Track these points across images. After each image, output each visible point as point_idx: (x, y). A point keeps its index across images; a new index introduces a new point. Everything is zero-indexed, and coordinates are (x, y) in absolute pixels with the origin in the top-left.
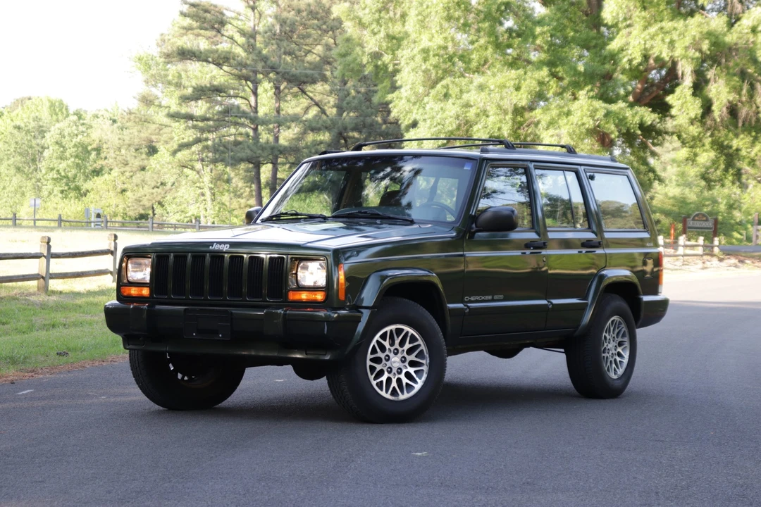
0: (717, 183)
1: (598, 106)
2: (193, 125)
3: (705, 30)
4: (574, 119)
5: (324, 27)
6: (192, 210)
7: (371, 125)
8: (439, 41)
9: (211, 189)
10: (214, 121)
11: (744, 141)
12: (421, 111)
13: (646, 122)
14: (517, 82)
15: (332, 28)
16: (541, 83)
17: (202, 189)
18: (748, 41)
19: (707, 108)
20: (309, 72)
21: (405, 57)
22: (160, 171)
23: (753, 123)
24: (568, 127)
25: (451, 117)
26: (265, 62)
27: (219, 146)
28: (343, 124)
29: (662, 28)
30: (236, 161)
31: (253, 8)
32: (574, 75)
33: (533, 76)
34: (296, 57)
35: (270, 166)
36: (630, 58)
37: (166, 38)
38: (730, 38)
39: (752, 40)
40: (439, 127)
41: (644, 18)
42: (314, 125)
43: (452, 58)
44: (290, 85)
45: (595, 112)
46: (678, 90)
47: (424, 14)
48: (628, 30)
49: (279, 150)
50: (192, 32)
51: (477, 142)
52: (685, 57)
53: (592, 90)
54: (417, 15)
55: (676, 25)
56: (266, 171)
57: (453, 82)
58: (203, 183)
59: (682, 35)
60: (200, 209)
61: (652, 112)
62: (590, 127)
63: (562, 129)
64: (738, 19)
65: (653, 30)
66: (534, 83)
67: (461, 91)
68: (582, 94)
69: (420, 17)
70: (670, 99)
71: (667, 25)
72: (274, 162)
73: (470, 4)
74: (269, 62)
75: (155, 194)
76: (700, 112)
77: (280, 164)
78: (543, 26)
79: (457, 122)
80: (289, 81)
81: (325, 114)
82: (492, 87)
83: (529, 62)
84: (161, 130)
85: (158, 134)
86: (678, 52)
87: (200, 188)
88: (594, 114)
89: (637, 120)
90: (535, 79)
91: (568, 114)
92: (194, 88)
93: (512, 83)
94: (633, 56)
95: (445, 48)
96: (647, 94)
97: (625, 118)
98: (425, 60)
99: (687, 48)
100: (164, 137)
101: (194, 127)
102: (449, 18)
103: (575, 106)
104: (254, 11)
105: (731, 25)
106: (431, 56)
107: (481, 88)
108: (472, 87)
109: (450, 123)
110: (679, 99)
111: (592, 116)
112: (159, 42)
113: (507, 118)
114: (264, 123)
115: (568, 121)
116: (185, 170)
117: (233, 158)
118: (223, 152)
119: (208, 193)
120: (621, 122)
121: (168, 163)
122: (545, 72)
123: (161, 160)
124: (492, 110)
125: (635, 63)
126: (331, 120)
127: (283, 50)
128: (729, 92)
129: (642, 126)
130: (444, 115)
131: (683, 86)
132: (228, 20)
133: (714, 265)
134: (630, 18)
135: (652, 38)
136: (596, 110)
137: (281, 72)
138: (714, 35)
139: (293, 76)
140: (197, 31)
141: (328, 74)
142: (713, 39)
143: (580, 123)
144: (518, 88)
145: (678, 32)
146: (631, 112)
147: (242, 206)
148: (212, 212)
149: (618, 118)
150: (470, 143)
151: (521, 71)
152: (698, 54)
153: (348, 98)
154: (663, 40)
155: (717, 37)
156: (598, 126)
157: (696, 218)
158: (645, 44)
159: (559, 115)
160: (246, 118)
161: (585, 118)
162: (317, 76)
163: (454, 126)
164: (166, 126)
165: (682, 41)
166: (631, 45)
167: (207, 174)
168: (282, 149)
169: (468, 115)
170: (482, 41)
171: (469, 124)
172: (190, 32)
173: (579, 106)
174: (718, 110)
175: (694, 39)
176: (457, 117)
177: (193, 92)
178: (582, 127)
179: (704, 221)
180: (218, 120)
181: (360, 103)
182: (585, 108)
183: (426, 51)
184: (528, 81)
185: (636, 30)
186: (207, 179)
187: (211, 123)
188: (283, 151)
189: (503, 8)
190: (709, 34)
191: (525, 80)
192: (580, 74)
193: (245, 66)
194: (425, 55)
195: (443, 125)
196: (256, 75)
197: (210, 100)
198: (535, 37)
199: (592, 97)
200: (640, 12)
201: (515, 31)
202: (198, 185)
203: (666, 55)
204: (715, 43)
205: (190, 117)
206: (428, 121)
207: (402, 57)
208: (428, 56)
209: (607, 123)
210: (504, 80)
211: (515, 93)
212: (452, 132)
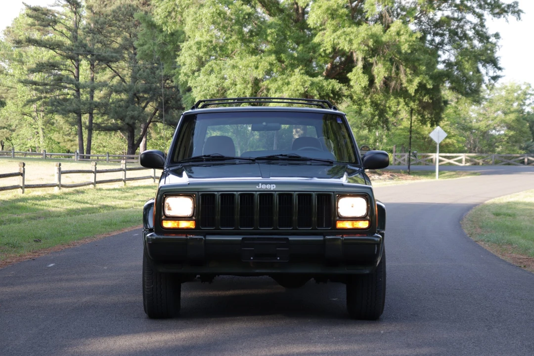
0: (374, 127)
1: (306, 79)
2: (35, 88)
3: (370, 33)
4: (292, 87)
5: (123, 26)
6: (30, 143)
7: (155, 89)
8: (206, 37)
9: (43, 129)
10: (50, 85)
11: (393, 101)
12: (193, 81)
13: (336, 89)
14: (256, 64)
15: (128, 27)
16: (271, 64)
17: (37, 129)
18: (395, 40)
19: (372, 81)
20: (114, 55)
21: (185, 47)
22: (8, 117)
23: (399, 90)
24: (288, 92)
25: (213, 85)
26: (85, 48)
27: (55, 102)
28: (137, 88)
29: (344, 32)
30: (66, 111)
31: (75, 13)
32: (292, 59)
33: (266, 60)
34: (105, 44)
35: (88, 115)
36: (325, 49)
37: (11, 29)
38: (385, 38)
39: (398, 40)
40: (206, 91)
41: (333, 25)
42: (118, 89)
43: (215, 48)
44: (101, 63)
45: (305, 83)
46: (354, 70)
47: (197, 19)
48: (322, 32)
49: (95, 105)
50: (34, 27)
51: (230, 101)
52: (359, 49)
53: (302, 69)
54: (193, 20)
55: (352, 30)
56: (85, 118)
57: (216, 63)
58: (38, 125)
59: (356, 36)
60: (36, 142)
61: (339, 82)
62: (302, 92)
63: (284, 93)
64: (389, 27)
65: (338, 33)
66: (267, 64)
67: (221, 69)
68: (297, 70)
69: (194, 22)
70: (349, 75)
71: (348, 30)
72: (91, 112)
73: (226, 14)
74: (87, 48)
75: (5, 132)
76: (367, 83)
77: (95, 114)
78: (272, 29)
79: (217, 88)
80: (100, 60)
81: (125, 82)
82: (241, 67)
83: (263, 51)
84: (8, 90)
85: (6, 93)
86: (355, 46)
87: (35, 128)
88: (304, 84)
89: (330, 87)
90: (267, 62)
91: (288, 84)
92: (37, 64)
93: (253, 64)
94: (326, 48)
95: (211, 42)
96: (334, 72)
97: (323, 86)
98: (199, 49)
99: (359, 44)
100: (11, 95)
101: (36, 89)
102: (214, 23)
103: (292, 79)
104: (76, 14)
105: (385, 31)
106: (202, 47)
107: (234, 67)
108: (226, 66)
109: (213, 89)
110: (355, 76)
111: (303, 85)
112: (7, 33)
113: (249, 86)
114: (84, 87)
115: (288, 88)
116: (25, 117)
117: (63, 110)
118: (57, 106)
119: (41, 132)
120: (321, 89)
121: (14, 112)
122: (273, 57)
123: (9, 110)
124: (239, 81)
125: (328, 52)
126: (129, 85)
127: (96, 40)
128: (385, 72)
129: (333, 91)
130: (209, 84)
131: (357, 67)
132: (59, 20)
133: (377, 178)
134: (324, 25)
135: (339, 38)
136: (305, 82)
137: (95, 55)
138: (376, 36)
139: (103, 57)
140: (37, 27)
141: (126, 56)
142: (375, 38)
143: (295, 89)
144: (257, 68)
145: (354, 35)
146: (326, 83)
147: (66, 140)
148: (44, 144)
149: (318, 86)
150: (226, 101)
151: (258, 57)
152: (366, 48)
153: (140, 72)
154: (345, 39)
155: (377, 37)
156: (307, 92)
157: (363, 149)
158: (333, 41)
159: (283, 84)
160: (73, 84)
161: (298, 87)
162: (119, 57)
163: (215, 91)
164: (12, 88)
165: (357, 40)
166: (325, 41)
167: (40, 120)
168: (97, 104)
169: (224, 84)
170: (234, 38)
171: (224, 90)
172: (33, 27)
173: (295, 79)
174: (378, 82)
175: (364, 39)
176: (217, 85)
177: (37, 67)
178: (297, 92)
179: (367, 150)
180: (53, 85)
181: (148, 74)
182: (299, 80)
183: (199, 43)
184: (263, 62)
185: (328, 32)
186: (40, 122)
187: (48, 87)
188: (97, 105)
189: (247, 17)
190: (373, 36)
191: (261, 62)
192: (295, 59)
193: (72, 50)
194: (198, 46)
195: (208, 90)
196: (78, 56)
197: (47, 71)
198: (267, 35)
199: (303, 74)
200: (331, 21)
201: (254, 32)
202: (34, 126)
203: (346, 49)
204: (376, 41)
205: (34, 83)
206: (199, 88)
207: (183, 47)
208: (200, 46)
209: (312, 90)
210: (248, 62)
211: (255, 70)
212: (213, 95)
